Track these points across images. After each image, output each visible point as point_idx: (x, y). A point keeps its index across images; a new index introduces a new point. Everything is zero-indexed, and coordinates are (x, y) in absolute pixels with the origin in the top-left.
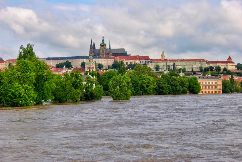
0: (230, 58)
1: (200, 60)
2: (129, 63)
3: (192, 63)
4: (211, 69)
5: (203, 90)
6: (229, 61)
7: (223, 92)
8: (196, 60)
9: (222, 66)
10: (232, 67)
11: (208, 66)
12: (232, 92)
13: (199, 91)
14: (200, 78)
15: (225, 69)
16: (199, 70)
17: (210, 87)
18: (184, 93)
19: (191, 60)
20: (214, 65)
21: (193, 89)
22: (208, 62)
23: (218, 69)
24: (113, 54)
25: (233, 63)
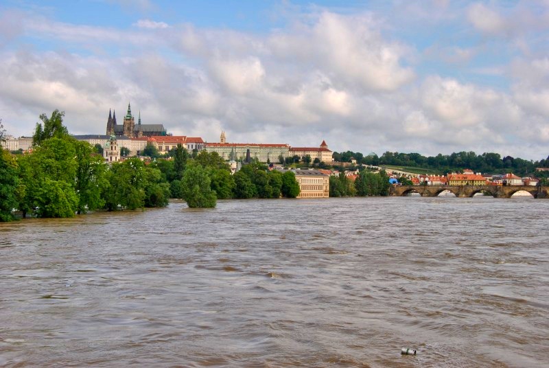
0: (324, 144)
1: (280, 146)
2: (170, 148)
3: (268, 150)
4: (296, 159)
5: (303, 192)
6: (323, 148)
7: (330, 196)
8: (274, 146)
9: (313, 156)
10: (327, 158)
11: (291, 154)
12: (343, 195)
13: (297, 194)
14: (298, 173)
15: (317, 160)
16: (278, 161)
17: (313, 187)
18: (275, 196)
19: (267, 146)
20: (300, 154)
21: (288, 191)
22: (291, 150)
23: (307, 159)
24: (145, 133)
25: (328, 151)
